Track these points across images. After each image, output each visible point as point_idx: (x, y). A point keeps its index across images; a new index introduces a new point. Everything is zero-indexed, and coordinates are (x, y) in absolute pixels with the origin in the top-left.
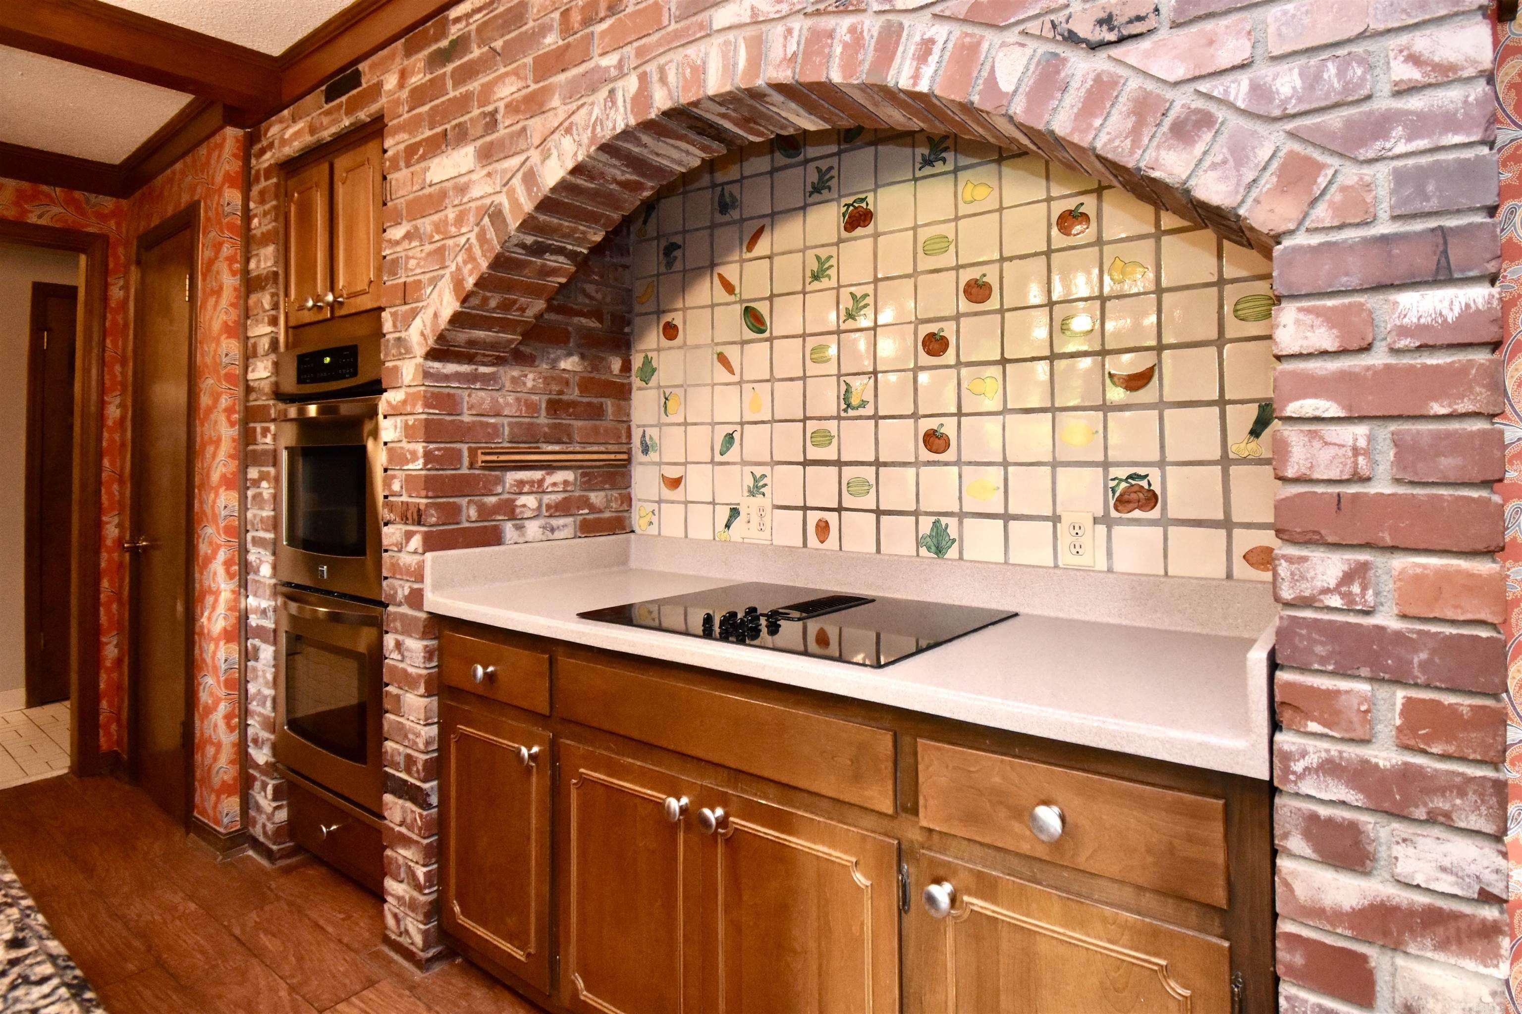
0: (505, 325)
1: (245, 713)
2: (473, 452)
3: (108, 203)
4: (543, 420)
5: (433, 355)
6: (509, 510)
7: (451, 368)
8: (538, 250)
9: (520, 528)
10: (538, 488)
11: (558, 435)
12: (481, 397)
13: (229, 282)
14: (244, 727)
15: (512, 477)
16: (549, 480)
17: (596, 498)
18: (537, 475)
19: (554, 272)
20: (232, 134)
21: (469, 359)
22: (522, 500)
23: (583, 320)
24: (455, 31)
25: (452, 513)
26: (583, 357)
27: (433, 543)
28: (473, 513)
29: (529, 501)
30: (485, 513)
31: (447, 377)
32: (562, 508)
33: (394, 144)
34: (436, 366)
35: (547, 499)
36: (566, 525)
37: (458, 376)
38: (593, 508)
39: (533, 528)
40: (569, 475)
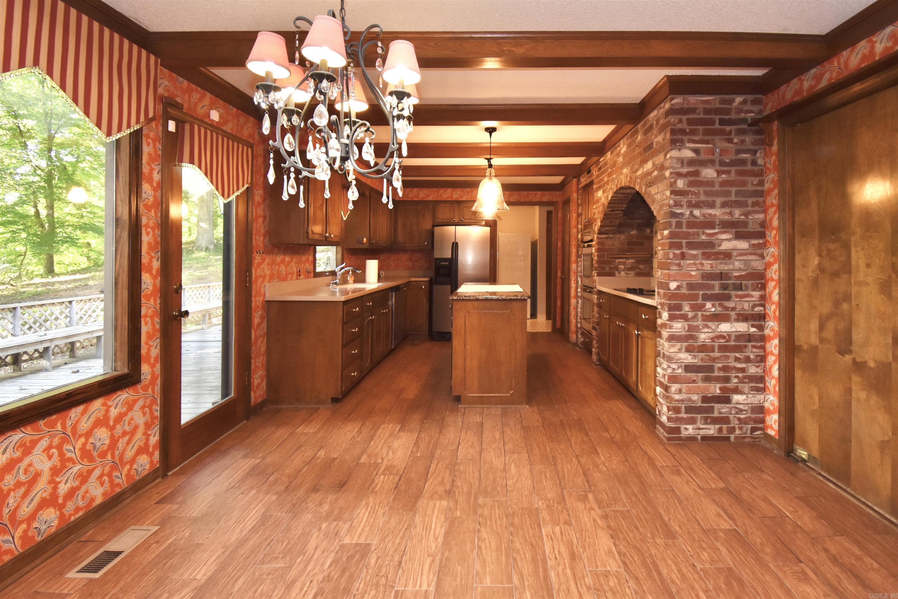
0: (612, 226)
1: (577, 316)
2: (608, 255)
3: (558, 193)
4: (626, 246)
5: (599, 234)
6: (617, 268)
7: (603, 236)
8: (612, 211)
9: (619, 273)
10: (624, 264)
11: (630, 250)
12: (610, 242)
13: (575, 215)
14: (577, 319)
15: (618, 261)
16: (627, 262)
17: (641, 267)
18: (624, 260)
19: (619, 214)
20: (575, 180)
21: (607, 234)
22: (620, 266)
23: (638, 221)
24: (601, 164)
25: (603, 268)
26: (638, 230)
27: (598, 275)
28: (608, 269)
29: (622, 267)
30: (611, 269)
31: (602, 238)
32: (631, 269)
33: (595, 186)
34: (600, 236)
35: (627, 266)
36: (632, 273)
37: (605, 238)
38: (640, 269)
39: (623, 273)
40: (633, 261)
